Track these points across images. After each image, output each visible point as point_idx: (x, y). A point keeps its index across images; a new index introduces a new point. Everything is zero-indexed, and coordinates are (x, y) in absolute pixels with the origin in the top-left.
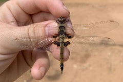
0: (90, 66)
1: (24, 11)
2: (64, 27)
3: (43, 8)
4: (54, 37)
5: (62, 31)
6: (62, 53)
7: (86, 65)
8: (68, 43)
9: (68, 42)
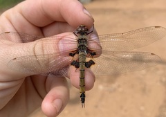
0: (119, 86)
1: (29, 22)
2: (85, 40)
3: (55, 16)
4: (71, 55)
5: (82, 46)
6: (82, 78)
7: (114, 85)
8: (92, 63)
9: (91, 61)
